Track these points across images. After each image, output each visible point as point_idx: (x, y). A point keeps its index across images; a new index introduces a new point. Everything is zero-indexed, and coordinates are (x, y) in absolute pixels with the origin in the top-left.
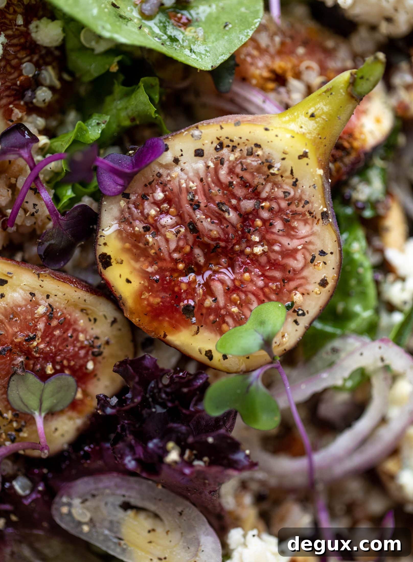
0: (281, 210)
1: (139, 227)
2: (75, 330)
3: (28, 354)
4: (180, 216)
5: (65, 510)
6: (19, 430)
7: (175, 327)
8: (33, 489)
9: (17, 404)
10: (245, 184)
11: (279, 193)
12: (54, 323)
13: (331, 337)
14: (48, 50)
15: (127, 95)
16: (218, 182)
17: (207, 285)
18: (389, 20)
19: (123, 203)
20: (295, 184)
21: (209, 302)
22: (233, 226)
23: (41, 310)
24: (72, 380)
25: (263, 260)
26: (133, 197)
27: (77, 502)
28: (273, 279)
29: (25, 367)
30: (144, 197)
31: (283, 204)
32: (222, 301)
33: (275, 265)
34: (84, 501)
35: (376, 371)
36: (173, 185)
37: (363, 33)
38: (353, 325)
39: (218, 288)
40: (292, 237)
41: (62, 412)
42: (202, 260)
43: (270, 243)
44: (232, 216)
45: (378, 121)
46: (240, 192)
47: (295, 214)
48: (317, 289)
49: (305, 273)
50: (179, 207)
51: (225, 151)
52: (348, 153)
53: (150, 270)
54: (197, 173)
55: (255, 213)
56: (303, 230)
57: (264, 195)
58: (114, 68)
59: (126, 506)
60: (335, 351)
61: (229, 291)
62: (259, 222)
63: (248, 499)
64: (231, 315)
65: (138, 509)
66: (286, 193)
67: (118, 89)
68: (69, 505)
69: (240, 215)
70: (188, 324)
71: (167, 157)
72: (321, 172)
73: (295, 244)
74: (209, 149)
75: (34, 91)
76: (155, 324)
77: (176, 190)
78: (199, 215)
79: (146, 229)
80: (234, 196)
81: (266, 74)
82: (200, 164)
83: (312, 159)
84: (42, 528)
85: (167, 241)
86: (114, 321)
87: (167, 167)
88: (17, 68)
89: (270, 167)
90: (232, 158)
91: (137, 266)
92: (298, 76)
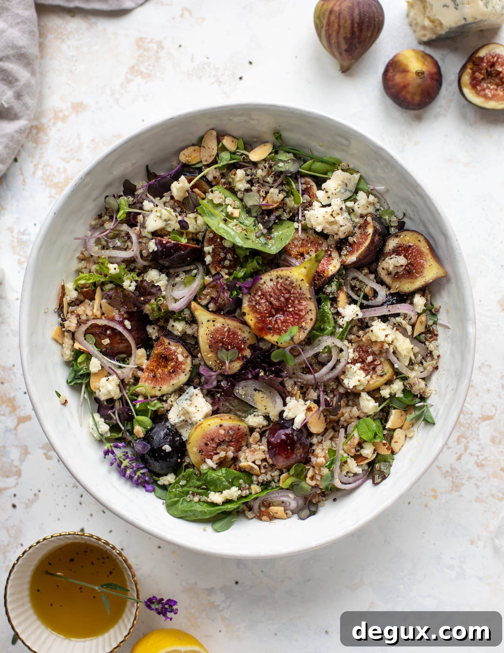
0: (297, 297)
1: (254, 303)
2: (238, 335)
3: (223, 343)
4: (267, 299)
5: (237, 391)
6: (222, 366)
7: (266, 334)
8: (227, 385)
9: (221, 358)
10: (286, 289)
11: (296, 292)
12: (230, 333)
13: (319, 336)
14: (229, 249)
15: (252, 262)
16: (277, 288)
17: (276, 320)
18: (337, 234)
19: (249, 296)
20: (301, 289)
21: (276, 326)
22: (283, 303)
23: (226, 329)
24: (237, 351)
25: (293, 313)
26: (252, 294)
27: (240, 388)
28: (296, 318)
29: (222, 347)
30: (255, 294)
31: (298, 295)
32: (280, 326)
33: (297, 314)
34: (242, 388)
35: (333, 347)
36: (264, 290)
37: (330, 238)
38: (326, 332)
39: (279, 321)
40: (301, 305)
41: (235, 360)
42: (274, 313)
43: (294, 307)
44: (282, 299)
45: (335, 267)
46: (284, 292)
47: (301, 298)
48: (310, 321)
49: (306, 316)
50: (266, 297)
51: (279, 279)
52: (322, 278)
53: (258, 316)
54: (271, 286)
55: (289, 298)
56: (304, 303)
57: (292, 292)
58: (248, 254)
59: (255, 390)
60: (319, 340)
61: (282, 323)
62: (290, 301)
63: (296, 388)
64: (283, 330)
65: (259, 391)
66: (298, 292)
67: (250, 260)
68: (239, 390)
69: (285, 299)
70: (270, 333)
71: (262, 281)
72: (308, 285)
73: (302, 307)
74: (274, 278)
75: (224, 262)
76: (260, 333)
77: (265, 291)
78: (272, 299)
79: (256, 304)
80: (283, 293)
81: (296, 253)
82: (272, 284)
83: (305, 281)
84: (232, 397)
85: (263, 307)
86: (250, 332)
87: (262, 284)
88: (219, 255)
89: (293, 284)
90: (281, 281)
91: (254, 315)
92: (308, 253)
